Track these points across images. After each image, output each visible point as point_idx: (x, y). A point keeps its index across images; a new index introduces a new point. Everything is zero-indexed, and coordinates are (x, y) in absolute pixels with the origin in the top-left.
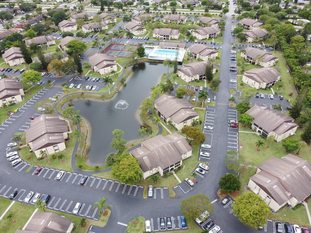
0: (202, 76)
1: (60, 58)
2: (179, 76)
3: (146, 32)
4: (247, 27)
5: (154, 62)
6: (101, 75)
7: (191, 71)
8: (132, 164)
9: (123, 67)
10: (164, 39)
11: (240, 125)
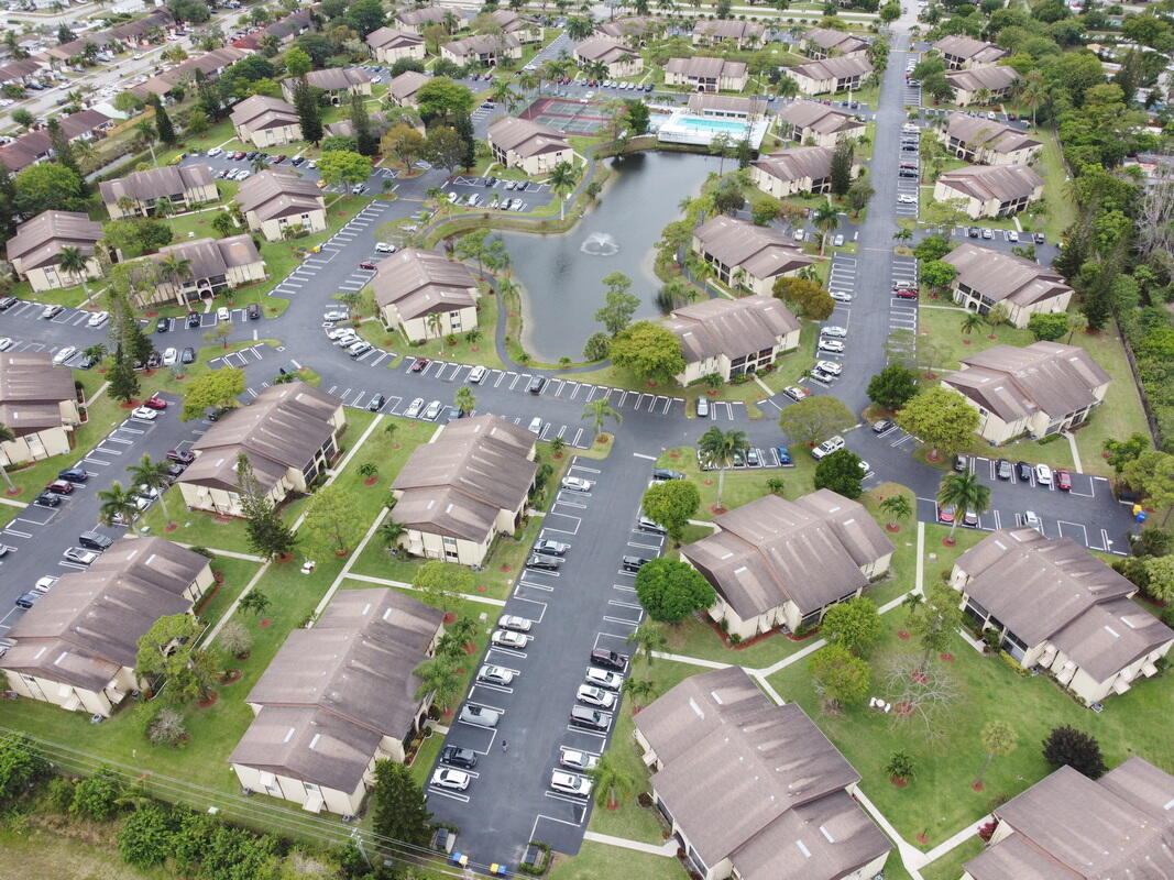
0: (819, 182)
2: (754, 182)
4: (956, 64)
7: (789, 166)
10: (701, 88)
11: (923, 288)
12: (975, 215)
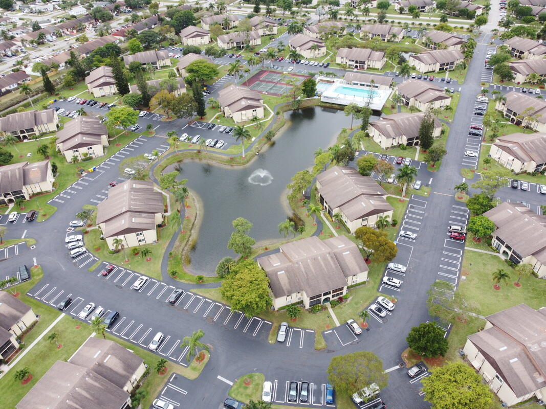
0: (412, 139)
1: (172, 89)
2: (371, 135)
3: (325, 54)
4: (518, 54)
5: (332, 108)
6: (235, 122)
7: (393, 128)
8: (256, 280)
9: (274, 112)
10: (356, 67)
11: (470, 236)
12: (517, 170)
